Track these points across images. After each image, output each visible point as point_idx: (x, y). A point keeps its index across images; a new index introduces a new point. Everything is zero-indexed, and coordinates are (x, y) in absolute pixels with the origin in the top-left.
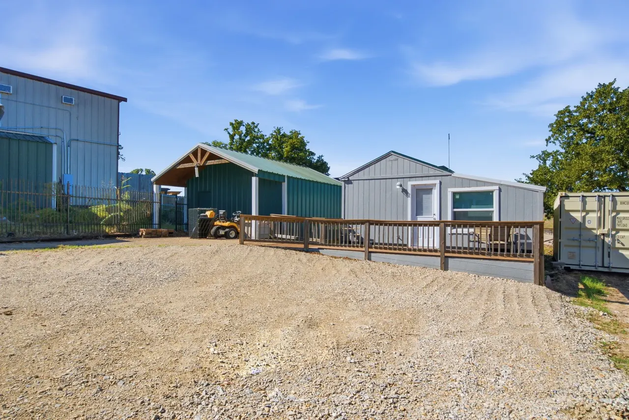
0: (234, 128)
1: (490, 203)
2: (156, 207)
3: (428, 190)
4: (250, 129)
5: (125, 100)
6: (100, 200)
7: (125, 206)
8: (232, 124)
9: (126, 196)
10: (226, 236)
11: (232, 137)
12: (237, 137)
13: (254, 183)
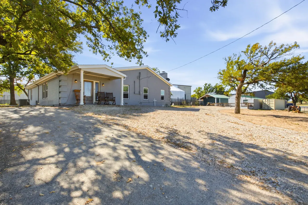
1: (247, 101)
13: (216, 99)
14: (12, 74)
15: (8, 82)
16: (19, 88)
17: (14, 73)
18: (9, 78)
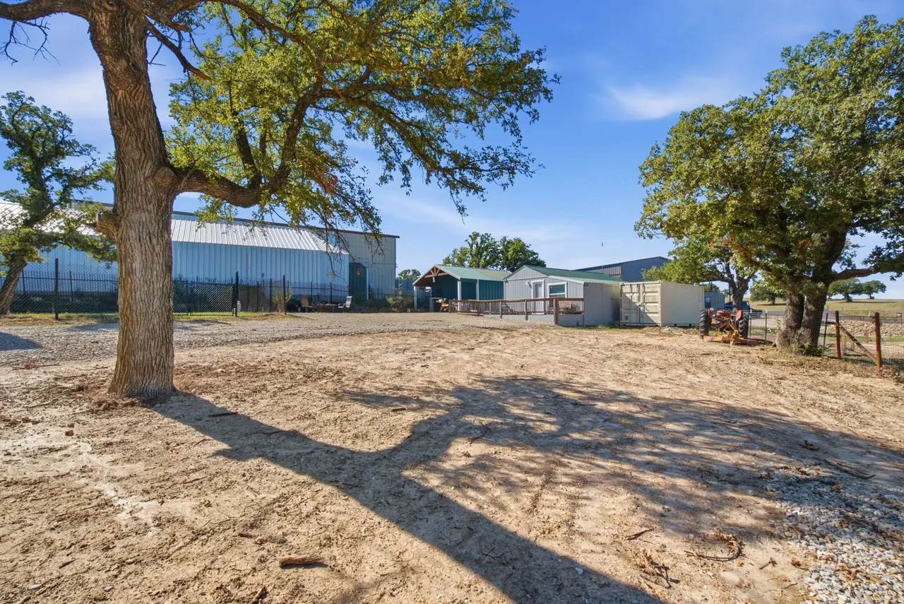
0: (472, 239)
1: (564, 291)
2: (415, 298)
3: (539, 285)
4: (485, 238)
5: (399, 237)
6: (389, 296)
7: (400, 298)
8: (470, 236)
9: (400, 293)
10: (446, 311)
11: (472, 246)
12: (474, 246)
13: (459, 284)
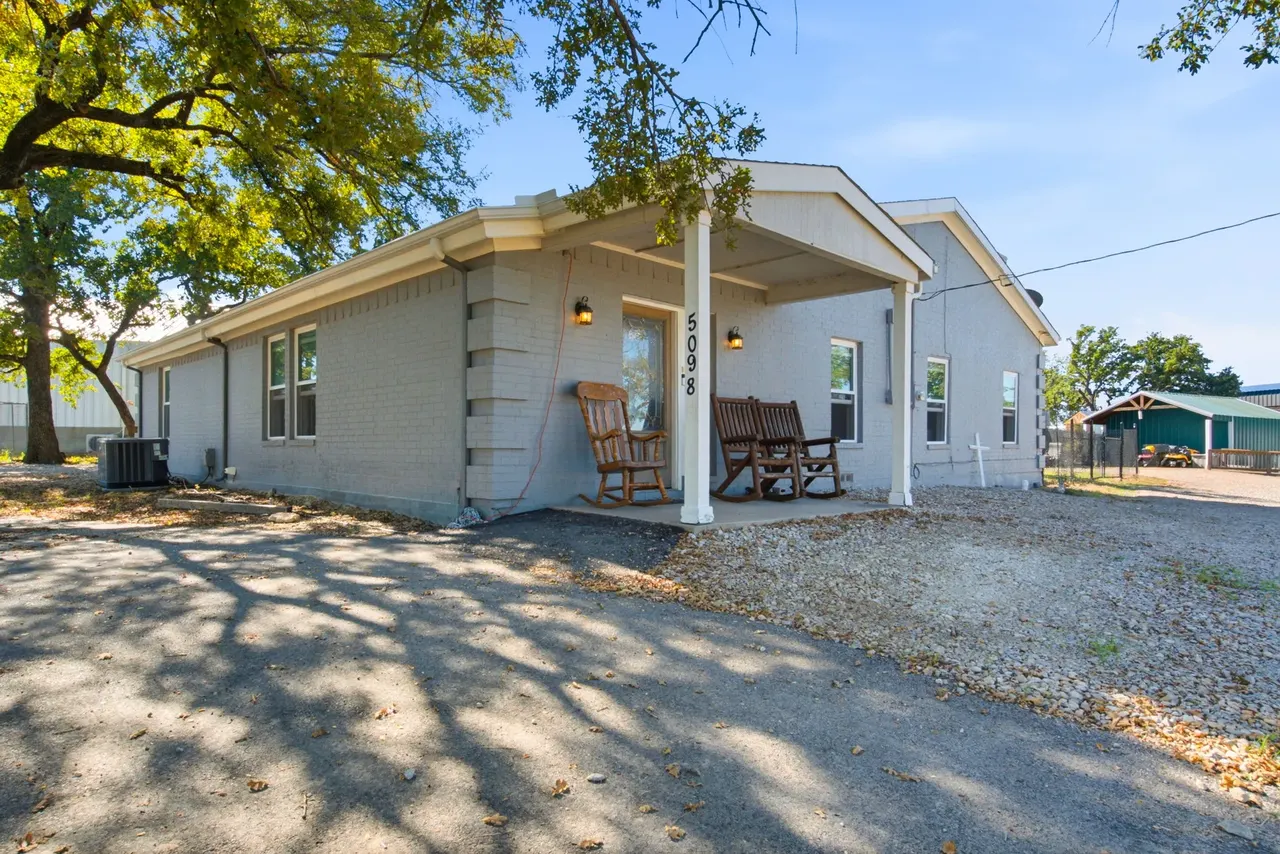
13: (1208, 423)
14: (41, 275)
15: (17, 323)
16: (74, 362)
17: (51, 267)
18: (21, 301)
